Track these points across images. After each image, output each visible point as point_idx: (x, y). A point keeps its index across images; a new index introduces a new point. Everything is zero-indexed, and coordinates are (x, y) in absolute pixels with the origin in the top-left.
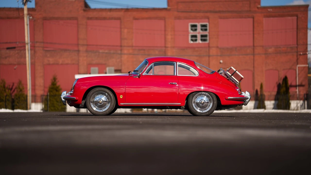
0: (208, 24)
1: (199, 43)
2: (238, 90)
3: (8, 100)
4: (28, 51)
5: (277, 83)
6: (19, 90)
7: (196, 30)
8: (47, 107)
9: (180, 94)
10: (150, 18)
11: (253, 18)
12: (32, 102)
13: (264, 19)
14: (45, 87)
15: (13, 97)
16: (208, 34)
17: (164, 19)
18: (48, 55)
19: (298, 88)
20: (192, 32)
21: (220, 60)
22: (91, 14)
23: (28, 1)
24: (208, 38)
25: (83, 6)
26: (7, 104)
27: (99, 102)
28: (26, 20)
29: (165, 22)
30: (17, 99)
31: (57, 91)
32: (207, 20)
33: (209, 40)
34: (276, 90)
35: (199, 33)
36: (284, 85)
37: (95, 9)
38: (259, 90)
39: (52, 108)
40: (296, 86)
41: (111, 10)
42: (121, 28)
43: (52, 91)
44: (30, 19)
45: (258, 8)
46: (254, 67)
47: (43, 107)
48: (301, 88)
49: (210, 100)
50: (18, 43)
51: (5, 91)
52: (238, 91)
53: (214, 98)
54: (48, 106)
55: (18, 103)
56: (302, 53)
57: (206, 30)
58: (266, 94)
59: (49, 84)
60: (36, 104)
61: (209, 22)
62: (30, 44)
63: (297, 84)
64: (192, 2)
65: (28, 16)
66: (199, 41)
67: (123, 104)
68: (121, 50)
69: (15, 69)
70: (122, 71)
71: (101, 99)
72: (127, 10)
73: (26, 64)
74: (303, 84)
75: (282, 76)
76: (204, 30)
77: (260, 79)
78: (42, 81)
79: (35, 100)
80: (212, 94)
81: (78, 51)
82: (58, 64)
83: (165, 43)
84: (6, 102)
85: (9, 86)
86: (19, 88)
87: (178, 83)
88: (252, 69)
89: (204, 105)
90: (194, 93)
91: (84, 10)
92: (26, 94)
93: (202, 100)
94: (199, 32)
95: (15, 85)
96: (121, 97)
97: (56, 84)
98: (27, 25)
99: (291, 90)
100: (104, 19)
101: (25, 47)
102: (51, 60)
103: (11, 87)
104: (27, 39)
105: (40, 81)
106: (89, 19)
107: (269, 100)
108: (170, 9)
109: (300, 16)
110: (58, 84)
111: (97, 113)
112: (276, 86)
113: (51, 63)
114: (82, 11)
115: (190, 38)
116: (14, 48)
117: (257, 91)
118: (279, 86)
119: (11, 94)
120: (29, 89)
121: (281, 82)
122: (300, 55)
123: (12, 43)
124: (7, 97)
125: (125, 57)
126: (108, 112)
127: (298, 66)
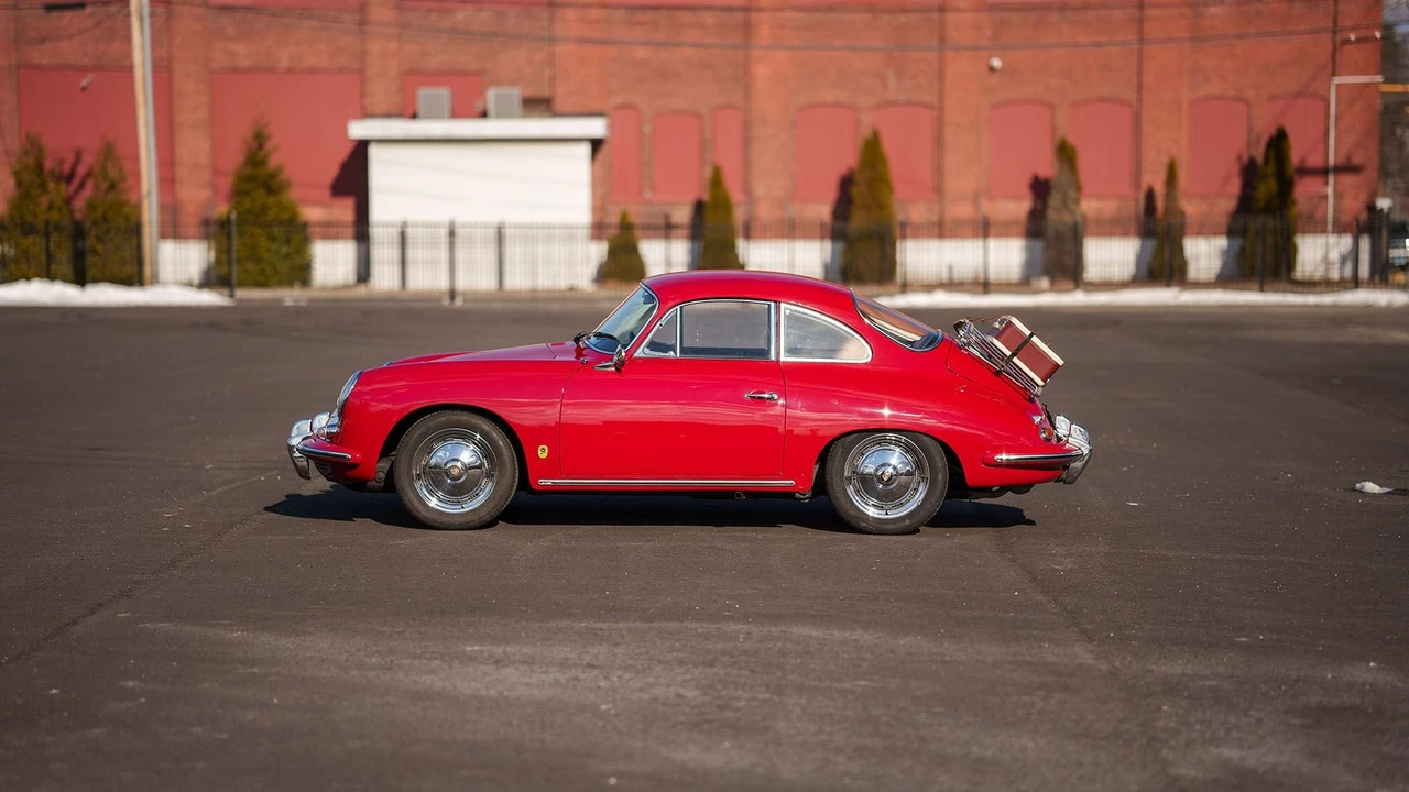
2: (1037, 419)
3: (58, 228)
4: (141, 19)
5: (1240, 158)
6: (104, 185)
8: (230, 262)
9: (795, 433)
12: (163, 236)
14: (217, 172)
15: (78, 216)
18: (230, 30)
19: (1331, 179)
21: (990, 57)
26: (52, 245)
27: (447, 473)
30: (95, 223)
31: (270, 191)
34: (1235, 187)
36: (1271, 169)
38: (1160, 189)
39: (251, 266)
40: (1323, 172)
43: (247, 193)
46: (1140, 87)
47: (209, 262)
48: (1349, 180)
49: (919, 465)
51: (43, 186)
52: (1038, 426)
53: (938, 459)
54: (234, 255)
55: (100, 239)
56: (1352, 37)
58: (1190, 208)
59: (234, 160)
60: (178, 246)
63: (1332, 160)
67: (549, 482)
68: (552, 10)
69: (84, 89)
70: (559, 105)
71: (457, 460)
73: (130, 68)
74: (1357, 160)
75: (1265, 130)
77: (1166, 141)
78: (205, 146)
79: (173, 229)
80: (926, 439)
81: (363, 10)
82: (272, 70)
84: (47, 235)
85: (61, 162)
86: (106, 177)
87: (782, 394)
88: (1132, 96)
89: (891, 487)
90: (853, 436)
92: (133, 199)
93: (883, 465)
95: (88, 160)
96: (543, 452)
97: (263, 162)
99: (1304, 190)
102: (244, 54)
103: (67, 168)
105: (195, 147)
107: (1204, 231)
110: (274, 162)
111: (439, 519)
112: (1235, 169)
113: (245, 62)
117: (1150, 195)
118: (1250, 172)
119: (69, 201)
120: (149, 193)
121: (1259, 154)
122: (1347, 41)
124: (54, 216)
126: (485, 516)
127: (1338, 80)
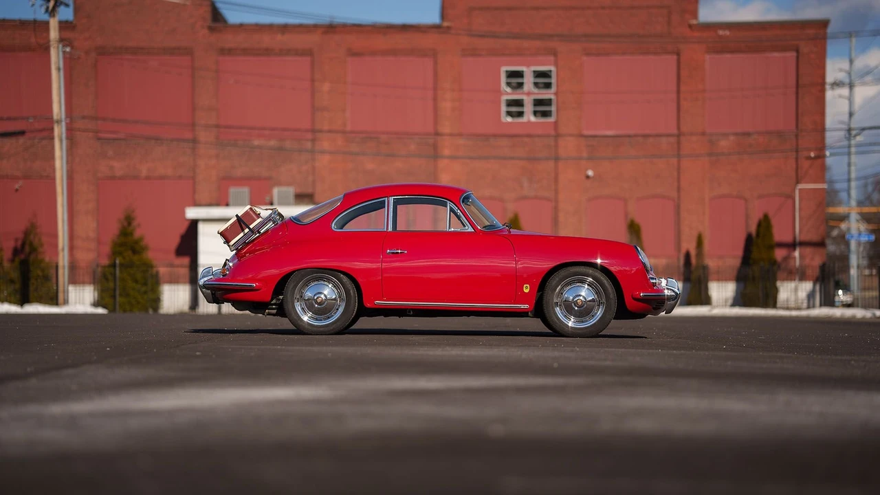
0: (553, 68)
1: (529, 122)
4: (61, 141)
7: (520, 85)
10: (393, 52)
11: (678, 54)
12: (71, 282)
13: (707, 57)
14: (99, 242)
16: (552, 97)
17: (433, 54)
18: (110, 153)
19: (798, 250)
20: (509, 90)
21: (587, 170)
22: (229, 40)
23: (62, 3)
24: (553, 108)
25: (209, 16)
28: (56, 57)
29: (436, 63)
31: (135, 252)
32: (552, 58)
33: (557, 115)
34: (740, 252)
35: (529, 94)
36: (761, 240)
37: (241, 26)
38: (693, 253)
40: (793, 245)
41: (285, 28)
42: (313, 80)
43: (120, 254)
44: (64, 52)
45: (690, 26)
46: (679, 189)
47: (94, 299)
50: (31, 121)
56: (812, 155)
57: (548, 86)
58: (711, 263)
59: (113, 230)
61: (556, 65)
62: (67, 124)
63: (798, 238)
64: (509, 9)
65: (61, 46)
66: (529, 117)
68: (313, 140)
69: (17, 190)
70: (317, 198)
72: (331, 28)
75: (756, 216)
76: (541, 85)
77: (696, 222)
78: (93, 225)
81: (195, 141)
82: (136, 178)
83: (436, 122)
88: (674, 194)
91: (211, 29)
94: (529, 92)
97: (131, 234)
98: (59, 69)
99: (779, 254)
100: (267, 52)
101: (52, 130)
102: (119, 167)
104: (58, 108)
105: (88, 226)
106: (224, 52)
107: (721, 278)
108: (449, 28)
109: (805, 48)
110: (137, 234)
113: (119, 173)
114: (206, 31)
115: (504, 108)
116: (22, 133)
117: (688, 256)
120: (63, 249)
121: (753, 230)
123: (15, 119)
125: (323, 161)
127: (800, 186)
